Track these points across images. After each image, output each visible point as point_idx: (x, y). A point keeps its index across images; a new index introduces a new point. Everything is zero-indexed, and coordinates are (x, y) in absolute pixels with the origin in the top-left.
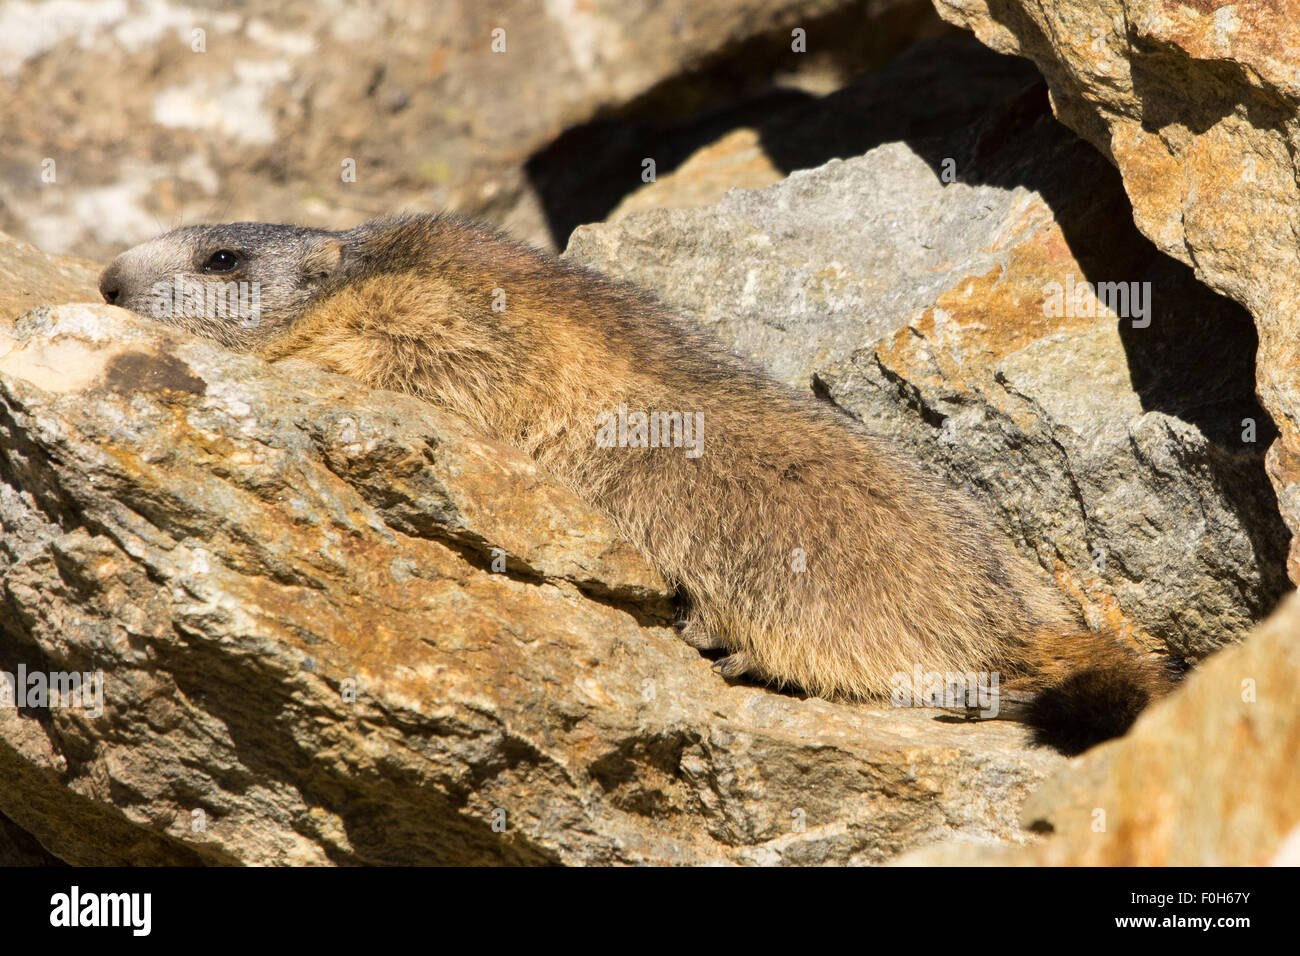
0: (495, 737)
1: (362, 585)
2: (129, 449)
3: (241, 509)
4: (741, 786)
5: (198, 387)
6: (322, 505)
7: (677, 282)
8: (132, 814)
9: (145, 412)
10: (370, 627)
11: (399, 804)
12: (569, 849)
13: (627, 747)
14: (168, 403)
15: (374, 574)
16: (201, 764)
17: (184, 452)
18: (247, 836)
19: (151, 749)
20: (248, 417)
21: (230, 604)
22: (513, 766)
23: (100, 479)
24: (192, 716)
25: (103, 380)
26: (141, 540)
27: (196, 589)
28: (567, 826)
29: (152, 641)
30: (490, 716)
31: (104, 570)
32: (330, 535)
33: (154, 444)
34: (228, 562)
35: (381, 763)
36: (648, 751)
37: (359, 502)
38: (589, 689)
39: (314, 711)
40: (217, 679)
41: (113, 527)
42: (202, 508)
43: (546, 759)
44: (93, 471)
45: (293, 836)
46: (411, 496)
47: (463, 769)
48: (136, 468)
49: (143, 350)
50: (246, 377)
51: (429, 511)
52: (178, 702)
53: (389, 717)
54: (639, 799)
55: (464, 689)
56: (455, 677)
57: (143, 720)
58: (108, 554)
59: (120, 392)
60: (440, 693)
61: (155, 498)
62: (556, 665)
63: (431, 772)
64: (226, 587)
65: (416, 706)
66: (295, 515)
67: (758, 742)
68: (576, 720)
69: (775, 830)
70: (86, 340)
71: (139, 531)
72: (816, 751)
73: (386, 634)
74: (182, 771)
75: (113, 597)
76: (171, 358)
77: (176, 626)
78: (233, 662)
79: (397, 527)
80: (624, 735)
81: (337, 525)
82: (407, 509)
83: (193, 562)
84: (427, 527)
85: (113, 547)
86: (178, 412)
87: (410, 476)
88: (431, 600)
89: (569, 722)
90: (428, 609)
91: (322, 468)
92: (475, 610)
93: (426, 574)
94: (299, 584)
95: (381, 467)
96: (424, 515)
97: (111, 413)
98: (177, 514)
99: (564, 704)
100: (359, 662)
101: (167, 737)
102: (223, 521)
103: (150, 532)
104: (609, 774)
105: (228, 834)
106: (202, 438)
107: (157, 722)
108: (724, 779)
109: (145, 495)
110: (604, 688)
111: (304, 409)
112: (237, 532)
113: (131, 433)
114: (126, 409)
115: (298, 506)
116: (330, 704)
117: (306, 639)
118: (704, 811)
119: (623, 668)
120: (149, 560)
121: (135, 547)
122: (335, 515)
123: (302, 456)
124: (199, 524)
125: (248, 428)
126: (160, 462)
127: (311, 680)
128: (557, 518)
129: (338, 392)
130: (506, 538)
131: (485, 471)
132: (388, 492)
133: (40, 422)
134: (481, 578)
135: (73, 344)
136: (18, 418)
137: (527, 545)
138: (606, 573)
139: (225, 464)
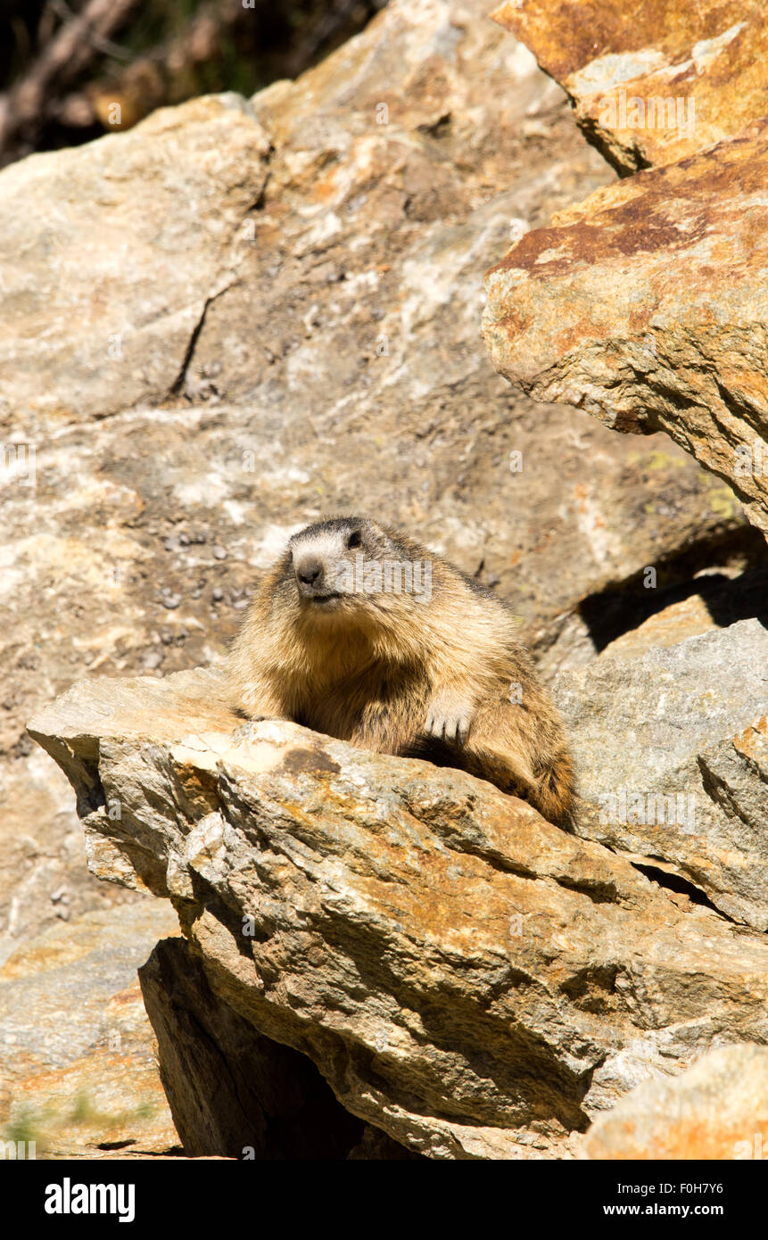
0: (505, 969)
1: (430, 881)
2: (296, 805)
3: (360, 839)
4: (649, 996)
5: (336, 769)
6: (407, 836)
7: (619, 702)
8: (301, 1013)
9: (305, 783)
10: (434, 906)
11: (452, 1008)
12: (549, 1033)
13: (582, 975)
14: (319, 778)
15: (437, 875)
16: (339, 985)
17: (328, 806)
18: (366, 1026)
19: (311, 977)
20: (364, 786)
21: (353, 893)
22: (517, 986)
23: (279, 822)
24: (333, 957)
25: (282, 765)
26: (302, 856)
27: (334, 885)
28: (548, 1020)
29: (309, 915)
30: (503, 957)
31: (282, 874)
32: (411, 853)
33: (310, 802)
34: (353, 869)
35: (440, 984)
36: (595, 976)
37: (429, 833)
38: (560, 941)
39: (402, 955)
40: (347, 936)
41: (287, 850)
42: (338, 838)
43: (535, 982)
44: (275, 818)
45: (392, 1025)
46: (459, 830)
47: (486, 988)
48: (300, 816)
49: (305, 748)
50: (364, 762)
51: (470, 838)
52: (325, 950)
53: (444, 958)
54: (590, 1004)
55: (488, 941)
56: (483, 935)
57: (305, 960)
58: (284, 865)
59: (291, 772)
60: (474, 944)
61: (311, 833)
62: (541, 927)
63: (469, 989)
64: (351, 884)
65: (460, 952)
66: (391, 842)
67: (659, 971)
68: (553, 959)
69: (669, 1021)
70: (272, 742)
71: (302, 852)
72: (693, 975)
73: (443, 910)
74: (328, 989)
75: (288, 890)
76: (320, 752)
77: (323, 906)
78: (356, 927)
79: (452, 848)
80: (581, 967)
81: (415, 847)
82: (457, 837)
83: (332, 870)
84: (469, 848)
85: (287, 861)
86: (325, 783)
87: (458, 818)
88: (470, 890)
89: (549, 960)
90: (467, 895)
91: (407, 814)
92: (495, 896)
93: (467, 875)
94: (393, 881)
95: (441, 813)
96: (467, 841)
97: (286, 784)
98: (324, 842)
99: (546, 950)
100: (427, 926)
101: (319, 970)
102: (349, 846)
103: (308, 852)
104: (573, 990)
105: (355, 1025)
106: (338, 798)
107: (314, 961)
108: (640, 992)
109: (305, 831)
110: (569, 940)
111: (396, 781)
112: (358, 852)
113: (297, 796)
114: (295, 782)
115: (393, 837)
116: (411, 951)
117: (397, 914)
118: (629, 1010)
119: (581, 927)
120: (307, 869)
121: (299, 861)
122: (415, 842)
123: (396, 808)
124: (336, 847)
125: (365, 792)
126: (314, 812)
127: (400, 937)
128: (544, 841)
129: (418, 769)
130: (514, 853)
131: (503, 814)
132: (446, 828)
133: (245, 790)
134: (501, 876)
135: (265, 744)
136: (233, 787)
137: (527, 857)
138: (573, 872)
139: (351, 813)
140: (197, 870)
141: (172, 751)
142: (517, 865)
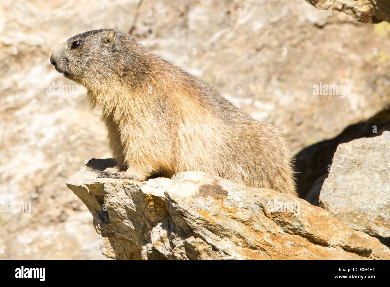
1: (277, 249)
2: (206, 212)
3: (241, 229)
5: (226, 193)
6: (264, 226)
7: (370, 159)
9: (210, 201)
14: (217, 198)
15: (280, 246)
17: (222, 212)
20: (241, 201)
21: (238, 256)
23: (198, 221)
25: (198, 193)
26: (211, 238)
27: (227, 252)
31: (200, 248)
32: (267, 235)
33: (213, 210)
34: (236, 244)
37: (275, 225)
41: (203, 235)
42: (228, 228)
44: (196, 219)
46: (291, 223)
48: (209, 218)
49: (209, 183)
50: (240, 190)
51: (296, 227)
58: (202, 243)
59: (203, 196)
61: (215, 226)
64: (237, 251)
66: (256, 229)
70: (192, 181)
71: (210, 236)
76: (217, 185)
79: (287, 232)
81: (268, 232)
82: (290, 226)
83: (227, 244)
84: (295, 231)
85: (203, 241)
86: (220, 201)
87: (289, 217)
88: (298, 253)
90: (297, 255)
91: (264, 215)
92: (311, 255)
93: (296, 245)
94: (258, 249)
95: (281, 214)
97: (201, 202)
98: (221, 230)
102: (235, 232)
103: (213, 236)
106: (227, 208)
109: (211, 225)
111: (257, 199)
112: (239, 235)
113: (207, 208)
114: (205, 200)
115: (257, 227)
120: (214, 244)
121: (209, 240)
122: (268, 229)
123: (257, 212)
124: (228, 233)
125: (241, 205)
126: (215, 215)
128: (335, 228)
129: (267, 193)
130: (319, 234)
131: (313, 215)
132: (283, 222)
133: (180, 205)
134: (313, 246)
135: (189, 183)
136: (173, 204)
137: (326, 236)
138: (350, 243)
139: (235, 215)
140: (157, 249)
141: (141, 188)
142: (321, 240)
